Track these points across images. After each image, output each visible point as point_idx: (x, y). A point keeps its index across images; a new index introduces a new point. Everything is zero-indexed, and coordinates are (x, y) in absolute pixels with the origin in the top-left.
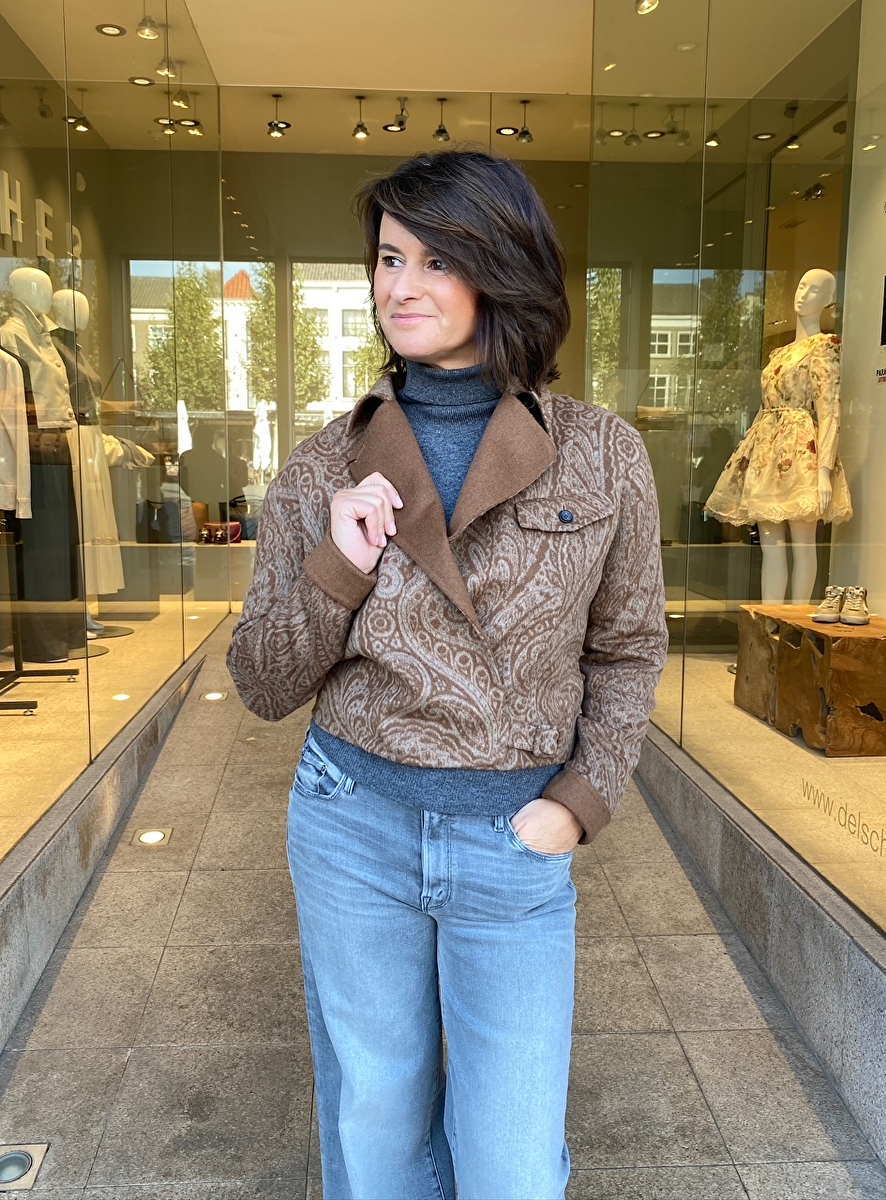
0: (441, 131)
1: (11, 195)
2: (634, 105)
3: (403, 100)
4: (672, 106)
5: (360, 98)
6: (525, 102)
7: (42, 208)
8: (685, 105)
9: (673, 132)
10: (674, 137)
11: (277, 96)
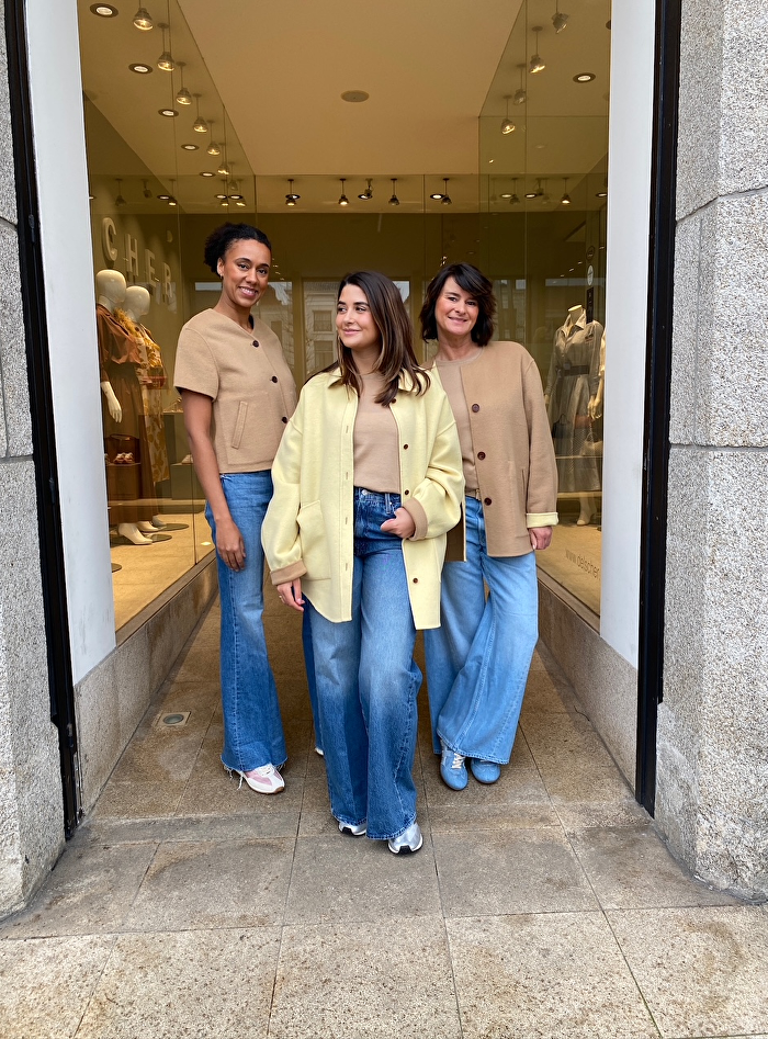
0: (394, 199)
1: (133, 249)
2: (515, 179)
3: (369, 181)
4: (539, 180)
5: (343, 180)
6: (446, 179)
7: (150, 255)
8: (546, 179)
9: (541, 194)
10: (542, 197)
11: (291, 180)
